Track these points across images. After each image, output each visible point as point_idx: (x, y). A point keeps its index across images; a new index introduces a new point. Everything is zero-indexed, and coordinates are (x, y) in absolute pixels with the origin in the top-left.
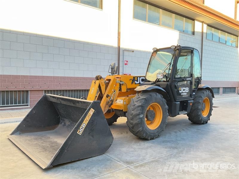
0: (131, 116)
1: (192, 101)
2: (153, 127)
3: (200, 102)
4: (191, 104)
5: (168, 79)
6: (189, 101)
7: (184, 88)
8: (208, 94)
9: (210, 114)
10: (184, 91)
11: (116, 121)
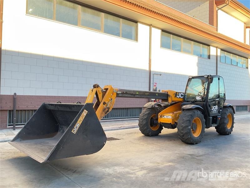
1: (220, 116)
2: (196, 135)
3: (226, 117)
4: (219, 119)
5: (204, 100)
6: (218, 116)
7: (215, 107)
8: (231, 111)
9: (232, 127)
10: (215, 109)
11: (161, 133)
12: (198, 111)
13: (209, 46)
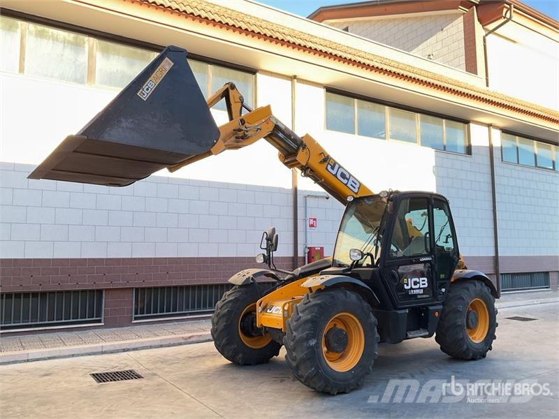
0: (292, 343)
1: (441, 307)
2: (343, 366)
3: (461, 310)
4: (437, 314)
5: (375, 261)
6: (431, 308)
7: (417, 280)
8: (481, 291)
9: (491, 336)
10: (417, 285)
12: (346, 294)
13: (467, 122)
